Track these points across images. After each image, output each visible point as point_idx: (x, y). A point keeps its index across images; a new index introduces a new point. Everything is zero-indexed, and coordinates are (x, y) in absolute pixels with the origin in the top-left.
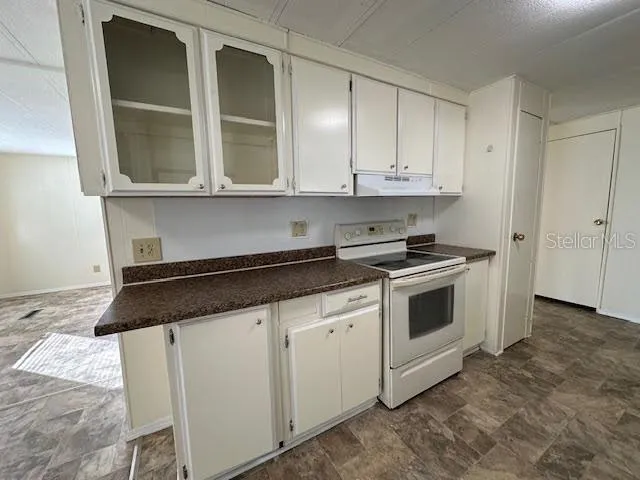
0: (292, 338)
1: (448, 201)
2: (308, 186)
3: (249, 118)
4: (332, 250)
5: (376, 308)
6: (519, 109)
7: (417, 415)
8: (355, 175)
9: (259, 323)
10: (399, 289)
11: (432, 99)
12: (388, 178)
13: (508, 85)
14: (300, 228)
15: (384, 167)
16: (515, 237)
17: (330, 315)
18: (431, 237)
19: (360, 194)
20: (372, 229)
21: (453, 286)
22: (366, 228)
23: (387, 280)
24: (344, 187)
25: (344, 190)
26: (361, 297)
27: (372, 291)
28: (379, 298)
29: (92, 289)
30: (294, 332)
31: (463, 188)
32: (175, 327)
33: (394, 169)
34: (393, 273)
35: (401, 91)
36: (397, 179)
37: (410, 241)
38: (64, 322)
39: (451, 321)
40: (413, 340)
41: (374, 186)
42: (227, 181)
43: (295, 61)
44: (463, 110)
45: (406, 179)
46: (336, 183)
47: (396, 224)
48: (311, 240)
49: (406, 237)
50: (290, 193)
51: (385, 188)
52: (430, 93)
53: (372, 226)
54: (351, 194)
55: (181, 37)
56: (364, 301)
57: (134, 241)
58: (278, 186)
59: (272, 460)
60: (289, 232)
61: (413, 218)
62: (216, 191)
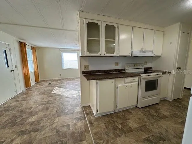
0: (118, 87)
1: (157, 58)
2: (121, 54)
3: (110, 39)
4: (124, 70)
5: (137, 83)
6: (181, 32)
7: (147, 110)
8: (132, 51)
9: (113, 82)
10: (143, 79)
11: (153, 30)
12: (140, 52)
13: (178, 25)
14: (117, 64)
15: (140, 49)
16: (178, 68)
17: (126, 83)
18: (151, 68)
19: (133, 56)
20: (135, 65)
21: (158, 80)
22: (133, 65)
23: (140, 77)
24: (129, 54)
25: (129, 55)
26: (134, 80)
27: (136, 79)
28: (138, 80)
29: (60, 79)
30: (119, 86)
31: (162, 54)
32: (98, 81)
33: (142, 50)
34: (142, 75)
35: (145, 29)
36: (143, 52)
37: (145, 69)
38: (57, 86)
39: (157, 89)
40: (146, 92)
41: (137, 54)
42: (105, 53)
43: (120, 26)
44: (163, 33)
45: (145, 52)
46: (127, 53)
47: (141, 64)
48: (119, 67)
49: (144, 67)
50: (117, 56)
51: (140, 54)
52: (153, 29)
53: (135, 64)
54: (131, 56)
55: (99, 24)
56: (134, 81)
57: (85, 66)
58: (115, 54)
59: (112, 113)
60: (114, 65)
61: (146, 62)
62: (103, 55)
